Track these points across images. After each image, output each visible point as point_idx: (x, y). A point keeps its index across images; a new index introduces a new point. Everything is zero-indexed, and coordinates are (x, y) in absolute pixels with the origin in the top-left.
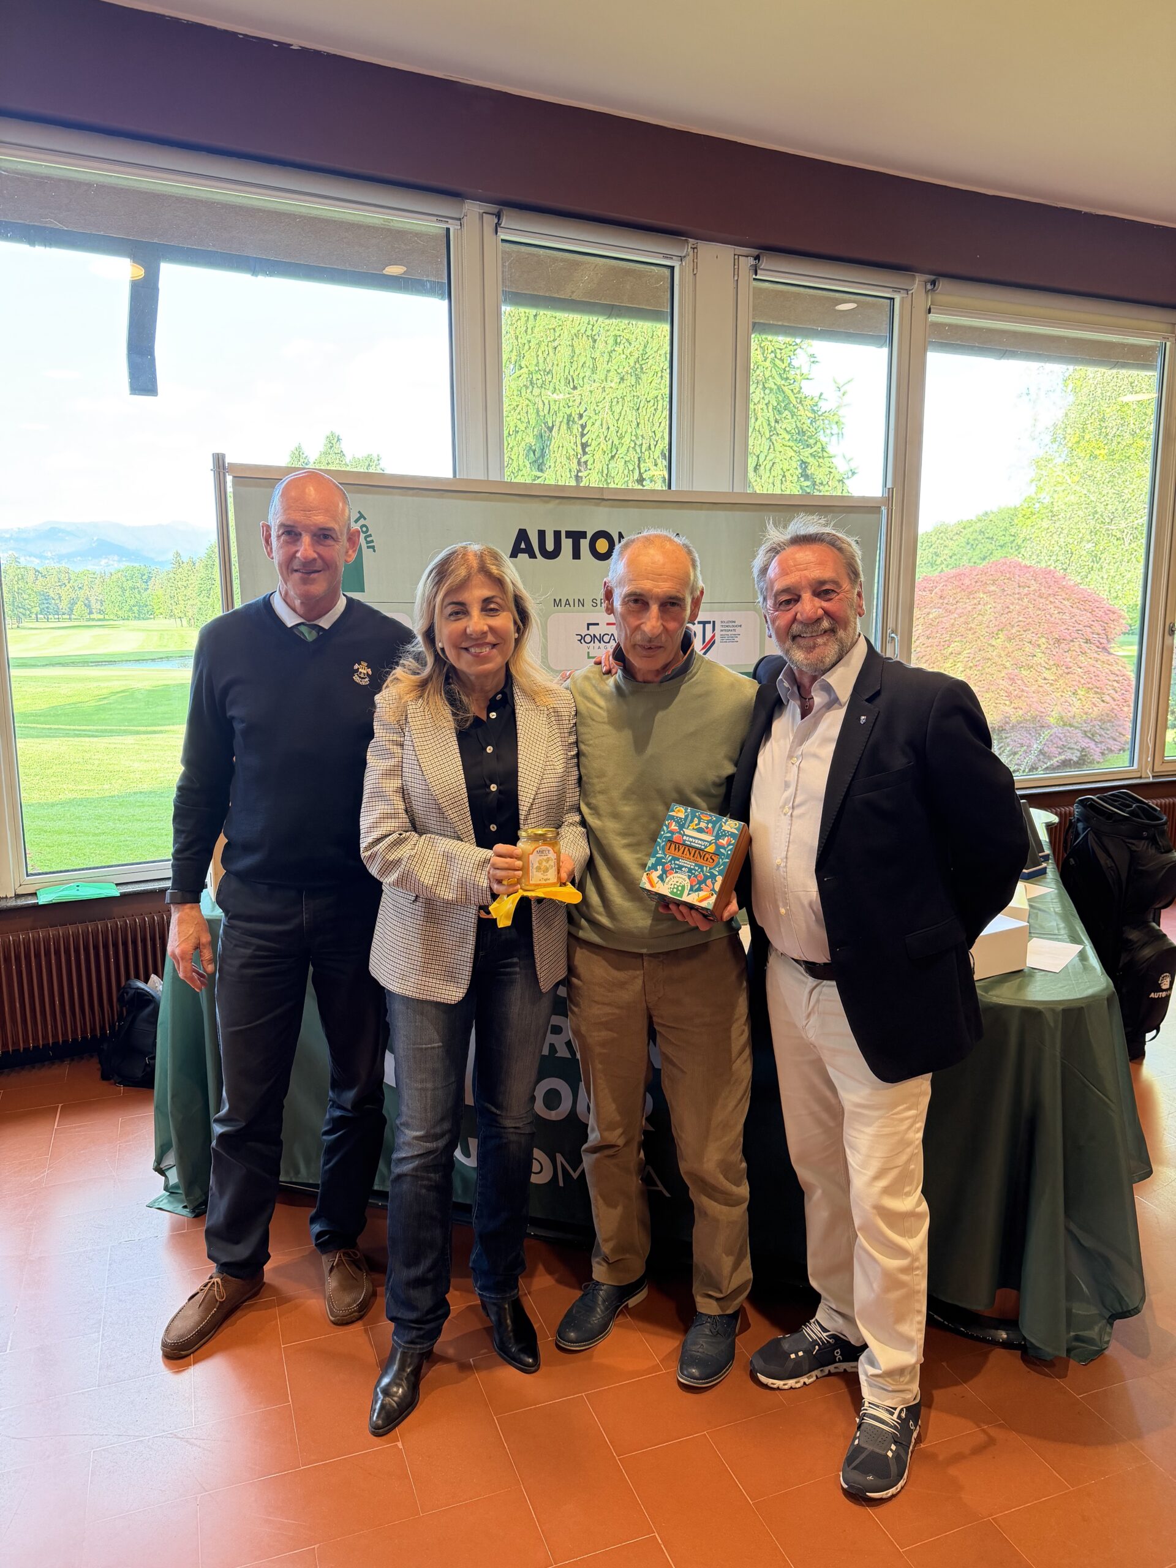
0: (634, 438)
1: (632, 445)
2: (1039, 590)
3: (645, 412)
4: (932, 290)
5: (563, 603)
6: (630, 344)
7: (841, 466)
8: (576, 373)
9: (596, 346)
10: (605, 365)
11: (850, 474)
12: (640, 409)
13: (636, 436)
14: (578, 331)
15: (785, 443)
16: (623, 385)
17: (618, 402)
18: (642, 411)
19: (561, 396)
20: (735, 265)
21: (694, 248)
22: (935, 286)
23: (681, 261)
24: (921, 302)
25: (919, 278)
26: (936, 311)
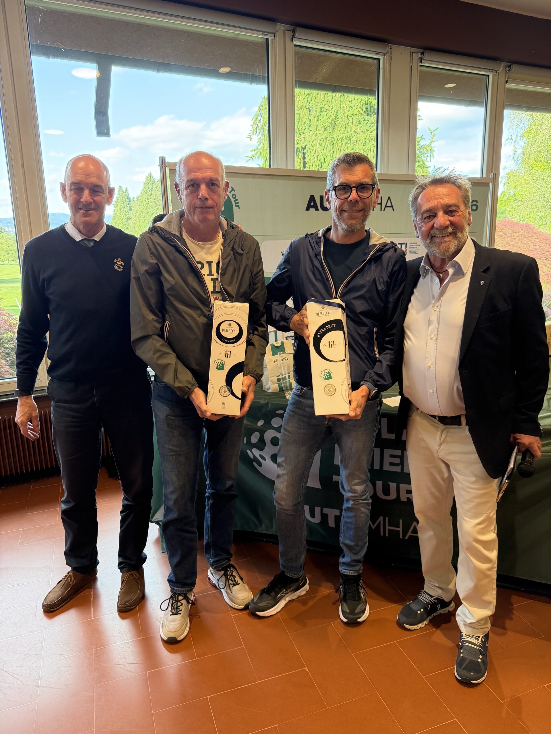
2: (524, 234)
3: (336, 146)
4: (509, 71)
8: (301, 127)
9: (311, 113)
10: (315, 123)
12: (334, 144)
14: (302, 106)
16: (326, 132)
17: (323, 141)
20: (410, 58)
21: (390, 49)
22: (510, 68)
23: (384, 55)
24: (503, 77)
25: (503, 64)
26: (510, 82)
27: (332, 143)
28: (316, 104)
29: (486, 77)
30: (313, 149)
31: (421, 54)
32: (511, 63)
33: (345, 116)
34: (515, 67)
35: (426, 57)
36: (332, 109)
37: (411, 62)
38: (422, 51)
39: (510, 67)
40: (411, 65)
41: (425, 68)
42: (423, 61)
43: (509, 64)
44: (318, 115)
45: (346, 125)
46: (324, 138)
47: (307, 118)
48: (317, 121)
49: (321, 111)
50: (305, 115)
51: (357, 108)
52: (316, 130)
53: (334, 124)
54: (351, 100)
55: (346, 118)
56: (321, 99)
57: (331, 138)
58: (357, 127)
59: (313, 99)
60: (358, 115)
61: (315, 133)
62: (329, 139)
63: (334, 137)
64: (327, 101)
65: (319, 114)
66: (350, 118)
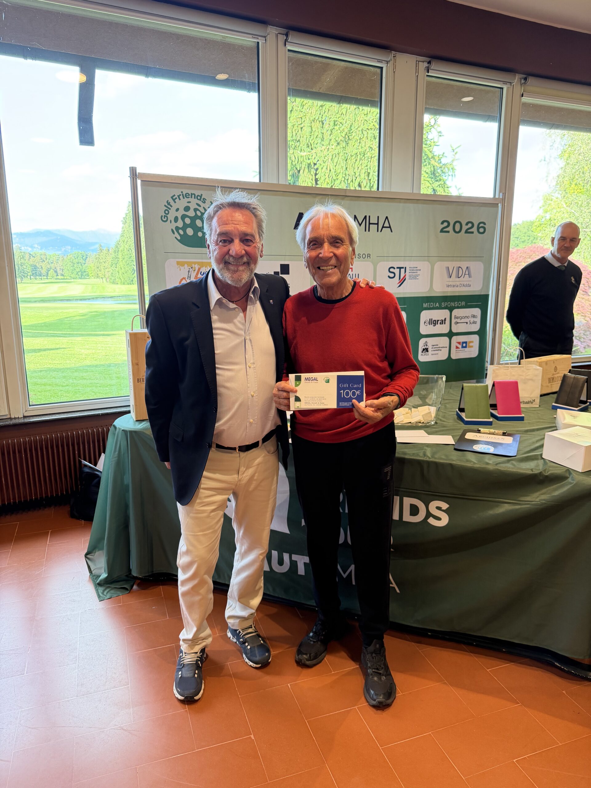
0: (344, 176)
1: (343, 179)
4: (524, 83)
8: (313, 141)
9: (324, 126)
10: (328, 137)
14: (315, 118)
16: (339, 147)
17: (336, 156)
18: (349, 161)
19: (305, 154)
20: (416, 67)
21: (394, 57)
22: (526, 81)
23: (387, 63)
24: (518, 90)
25: (518, 76)
26: (526, 95)
27: (345, 159)
28: (330, 117)
29: (500, 90)
30: (324, 164)
31: (428, 63)
32: (528, 75)
33: (359, 131)
34: (531, 80)
35: (433, 66)
36: (346, 122)
37: (417, 71)
38: (428, 59)
39: (525, 79)
40: (417, 75)
41: (433, 79)
42: (430, 71)
43: (524, 76)
44: (331, 128)
45: (360, 140)
46: (336, 153)
47: (320, 132)
48: (330, 135)
49: (335, 125)
50: (318, 128)
51: (372, 122)
52: (329, 144)
53: (347, 139)
54: (366, 113)
55: (361, 132)
56: (335, 111)
57: (344, 153)
58: (372, 142)
59: (327, 111)
60: (373, 129)
61: (327, 148)
62: (341, 154)
63: (347, 152)
64: (342, 114)
65: (333, 128)
66: (364, 132)
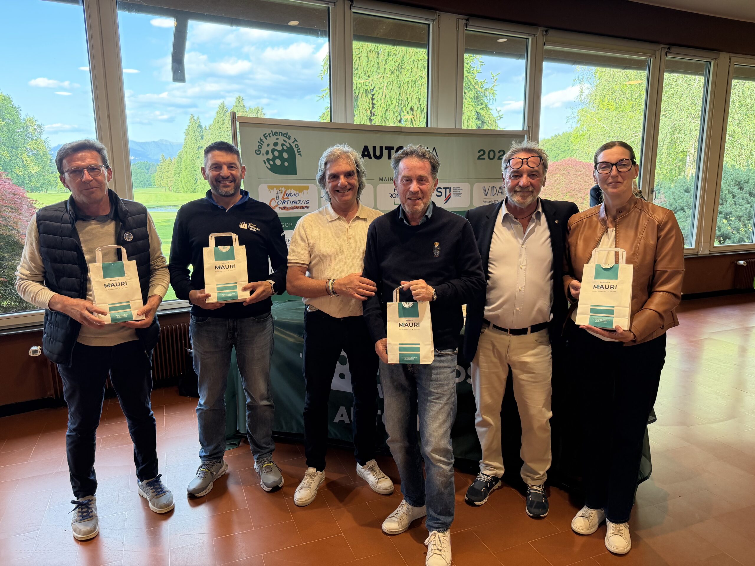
0: (398, 101)
1: (397, 104)
4: (546, 35)
5: (384, 179)
6: (396, 55)
7: (495, 115)
8: (370, 69)
9: (379, 56)
11: (499, 118)
13: (399, 100)
14: (371, 49)
15: (469, 103)
16: (393, 75)
17: (390, 84)
18: (402, 88)
19: (363, 81)
20: (457, 23)
21: (439, 16)
23: (433, 21)
24: (541, 40)
25: (540, 29)
26: (547, 44)
27: (399, 86)
28: (384, 48)
29: (526, 40)
30: (380, 91)
31: (467, 20)
32: (548, 28)
34: (551, 32)
35: (470, 23)
36: (399, 53)
37: (458, 26)
38: (466, 17)
39: (546, 31)
41: (471, 32)
42: (468, 26)
44: (385, 58)
45: (411, 69)
46: (391, 81)
47: (376, 61)
48: (385, 64)
49: (389, 55)
50: (374, 58)
51: (422, 54)
52: (384, 73)
53: (400, 68)
55: (412, 63)
57: (398, 81)
58: (422, 72)
60: (423, 60)
61: (383, 76)
62: (395, 82)
63: (401, 80)
66: (416, 63)
